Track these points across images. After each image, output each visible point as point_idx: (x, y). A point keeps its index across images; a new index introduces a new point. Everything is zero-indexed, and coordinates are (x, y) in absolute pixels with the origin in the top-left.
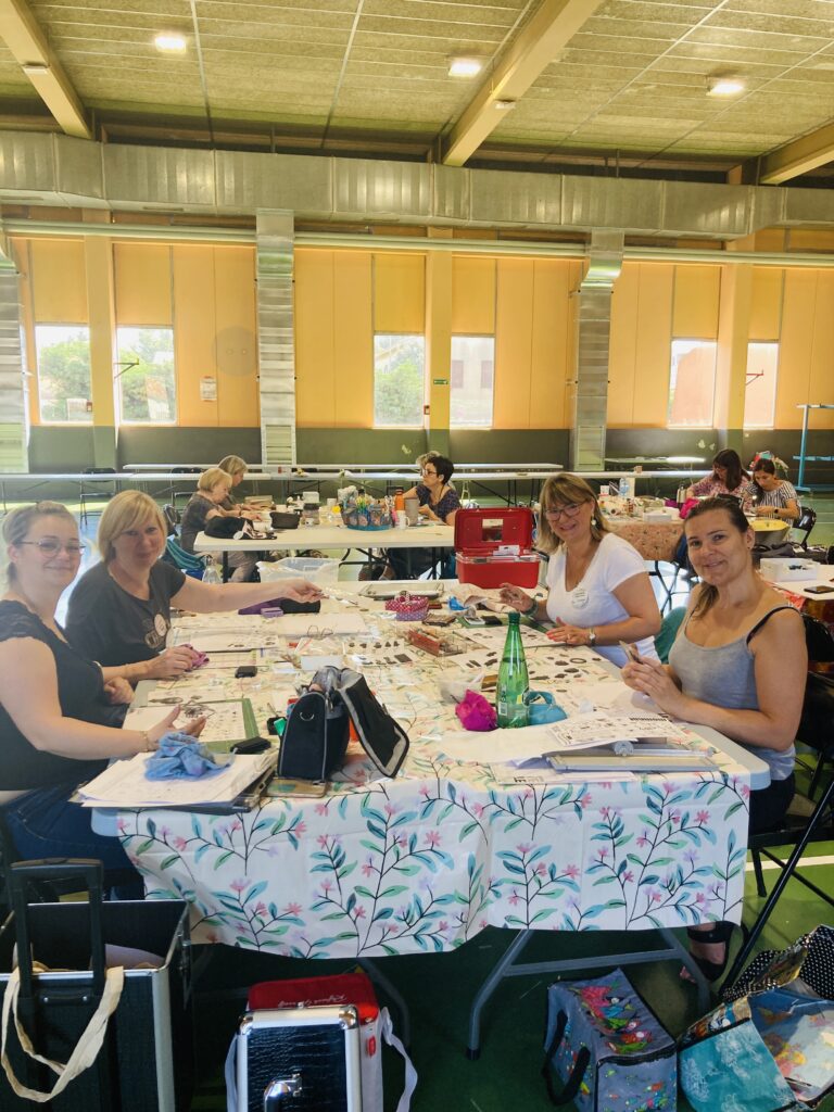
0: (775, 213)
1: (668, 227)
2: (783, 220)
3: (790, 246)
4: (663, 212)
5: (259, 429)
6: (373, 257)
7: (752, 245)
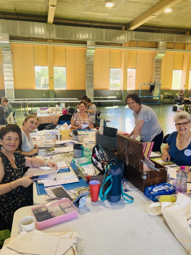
0: (132, 37)
1: (106, 40)
2: (134, 39)
3: (138, 46)
4: (104, 36)
5: (4, 90)
6: (34, 47)
7: (128, 45)
